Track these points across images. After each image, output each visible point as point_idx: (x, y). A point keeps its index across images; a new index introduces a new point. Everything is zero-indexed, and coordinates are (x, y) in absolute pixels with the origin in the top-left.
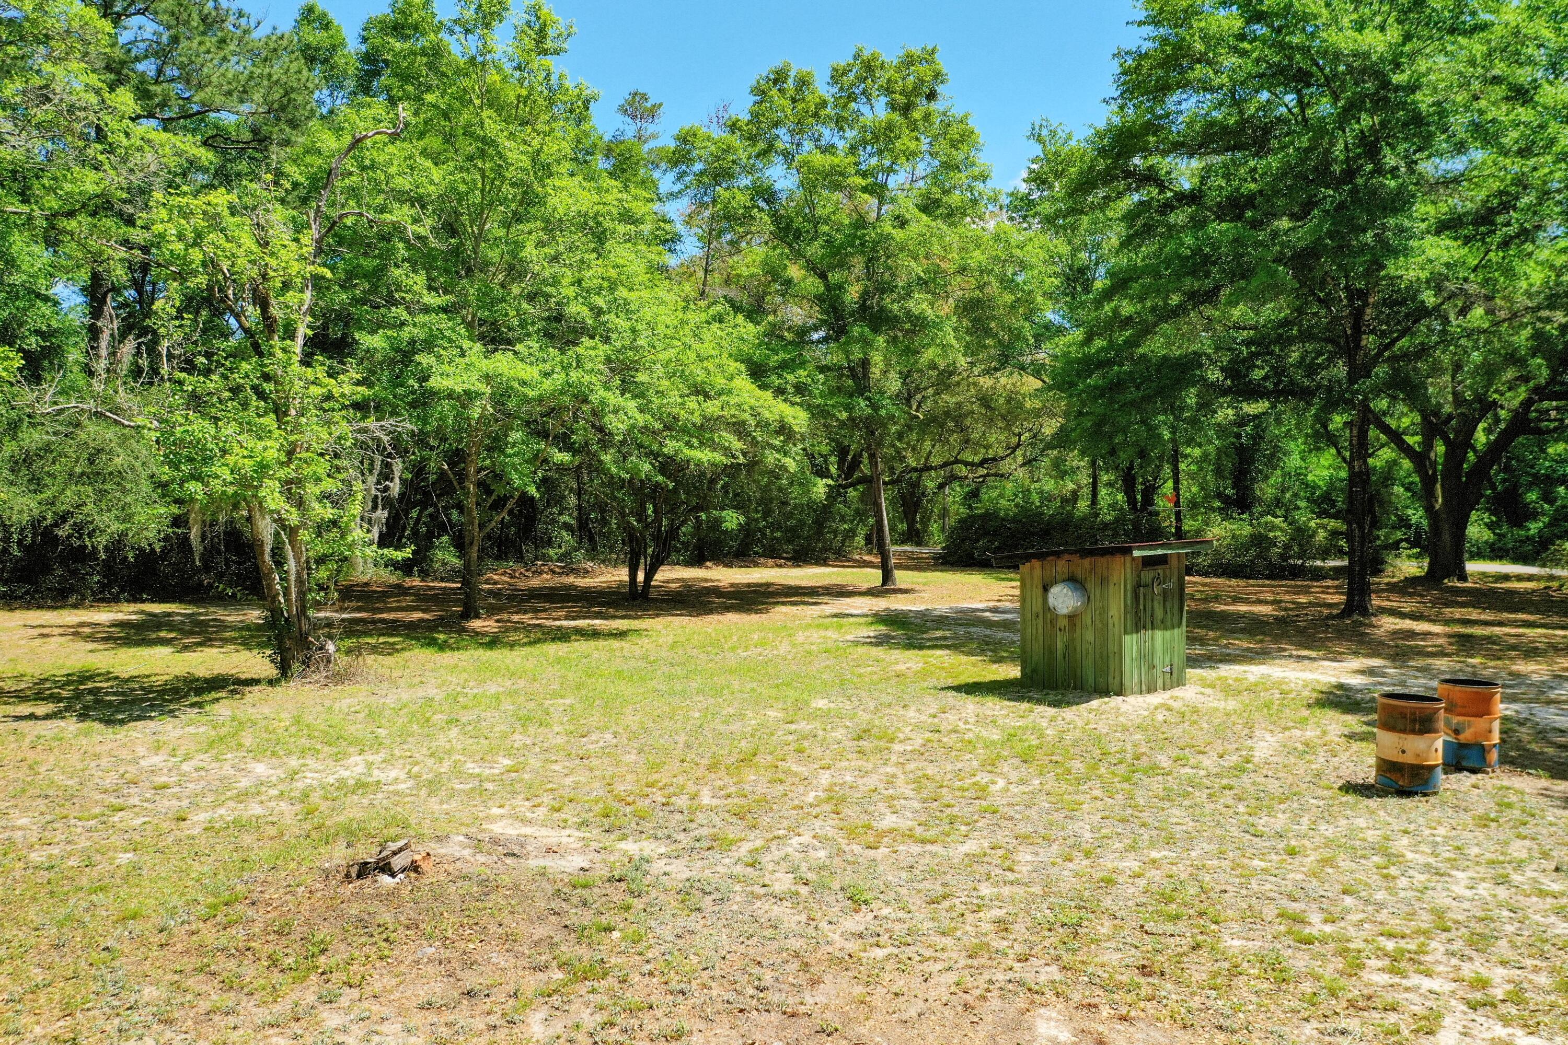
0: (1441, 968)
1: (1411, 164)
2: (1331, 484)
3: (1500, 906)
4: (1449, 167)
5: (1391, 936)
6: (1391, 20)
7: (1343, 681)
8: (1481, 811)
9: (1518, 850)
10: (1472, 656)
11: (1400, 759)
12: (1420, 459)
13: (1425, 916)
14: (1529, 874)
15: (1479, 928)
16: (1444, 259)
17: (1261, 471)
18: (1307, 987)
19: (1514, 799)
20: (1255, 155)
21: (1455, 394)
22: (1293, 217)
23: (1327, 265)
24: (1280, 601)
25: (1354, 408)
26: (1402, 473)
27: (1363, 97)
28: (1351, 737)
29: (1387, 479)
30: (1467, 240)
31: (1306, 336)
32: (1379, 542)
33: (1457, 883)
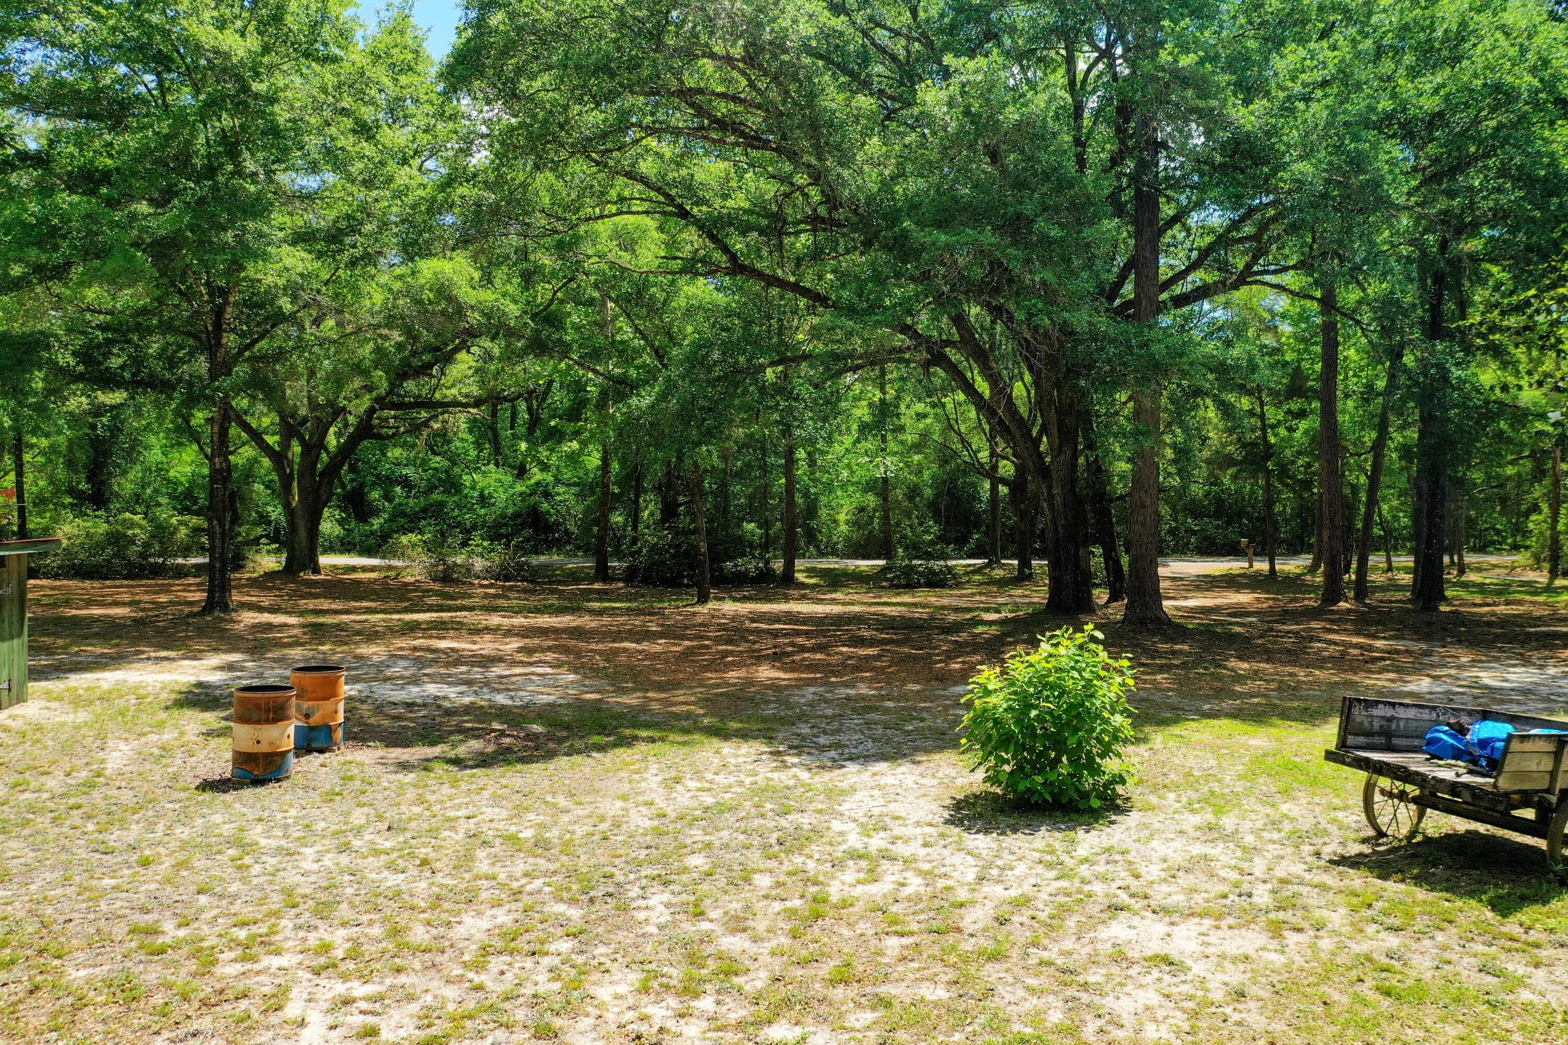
0: (290, 944)
1: (269, 173)
2: (193, 482)
3: (342, 872)
4: (304, 182)
5: (244, 924)
6: (251, 28)
7: (203, 678)
8: (328, 787)
9: (358, 817)
10: (323, 644)
11: (256, 749)
12: (279, 458)
13: (276, 897)
14: (367, 837)
15: (323, 897)
16: (299, 270)
17: (119, 466)
18: (158, 999)
19: (356, 771)
20: (111, 129)
21: (309, 398)
22: (151, 201)
23: (188, 256)
24: (139, 602)
25: (215, 405)
26: (263, 471)
27: (224, 97)
28: (210, 734)
29: (248, 476)
30: (320, 255)
31: (167, 327)
32: (240, 539)
33: (305, 859)
